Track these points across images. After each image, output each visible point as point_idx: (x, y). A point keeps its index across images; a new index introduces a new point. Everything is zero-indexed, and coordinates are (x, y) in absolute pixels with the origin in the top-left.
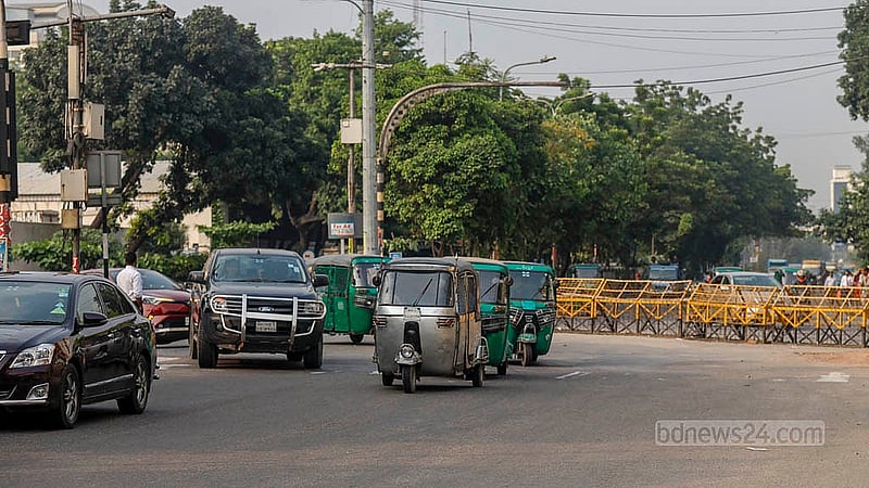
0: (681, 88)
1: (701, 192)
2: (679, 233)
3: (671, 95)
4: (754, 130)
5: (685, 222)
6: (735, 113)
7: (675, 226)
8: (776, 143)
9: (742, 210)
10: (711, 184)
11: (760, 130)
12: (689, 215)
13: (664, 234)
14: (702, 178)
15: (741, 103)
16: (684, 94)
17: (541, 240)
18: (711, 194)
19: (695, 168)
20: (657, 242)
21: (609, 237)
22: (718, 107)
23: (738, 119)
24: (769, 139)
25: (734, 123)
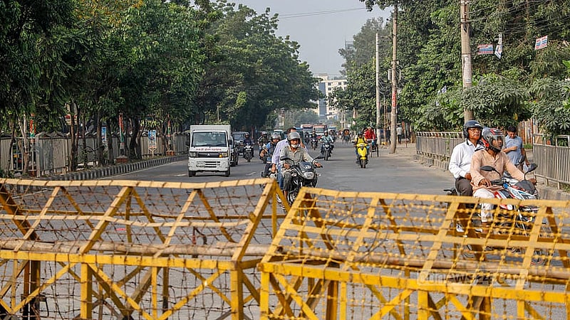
0: (234, 5)
1: (252, 70)
2: (237, 106)
3: (227, 10)
4: (284, 37)
5: (241, 98)
6: (273, 22)
7: (234, 101)
8: (299, 46)
9: (280, 89)
10: (259, 63)
11: (288, 38)
12: (244, 93)
13: (226, 106)
14: (252, 60)
15: (277, 15)
16: (236, 9)
17: (99, 108)
18: (260, 71)
19: (246, 51)
20: (221, 113)
21: (177, 107)
22: (260, 17)
23: (275, 26)
24: (294, 43)
25: (273, 29)
